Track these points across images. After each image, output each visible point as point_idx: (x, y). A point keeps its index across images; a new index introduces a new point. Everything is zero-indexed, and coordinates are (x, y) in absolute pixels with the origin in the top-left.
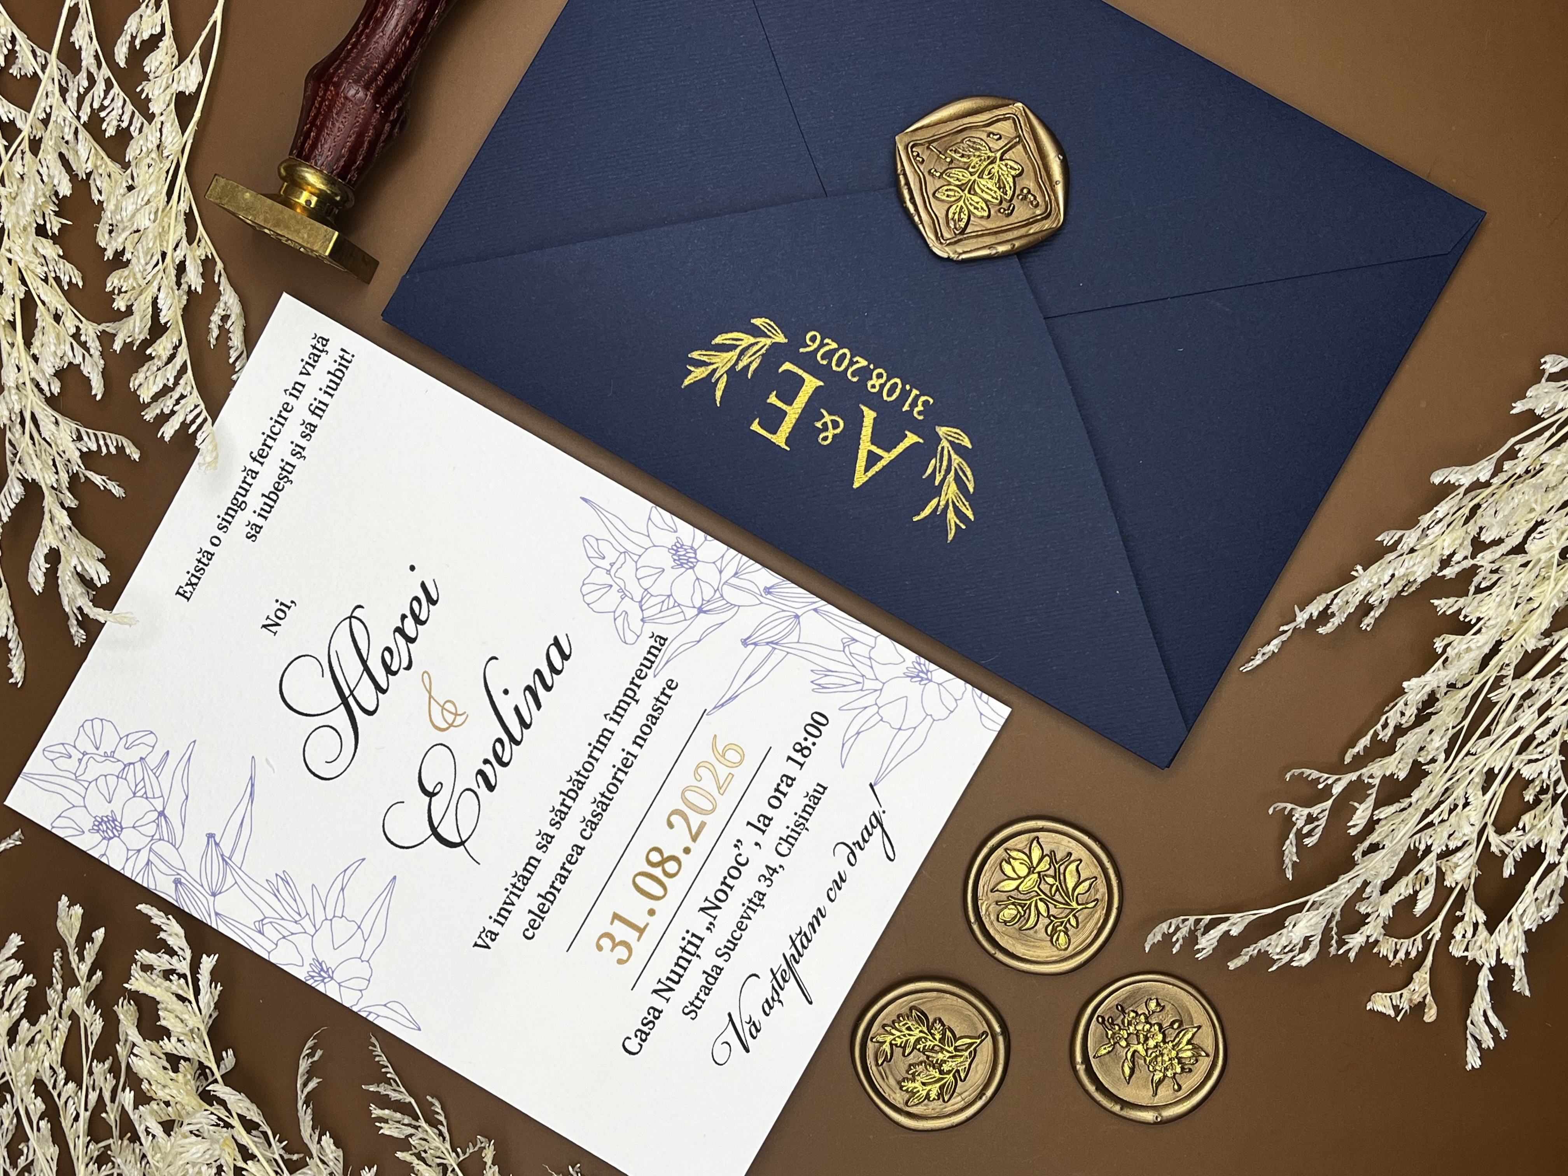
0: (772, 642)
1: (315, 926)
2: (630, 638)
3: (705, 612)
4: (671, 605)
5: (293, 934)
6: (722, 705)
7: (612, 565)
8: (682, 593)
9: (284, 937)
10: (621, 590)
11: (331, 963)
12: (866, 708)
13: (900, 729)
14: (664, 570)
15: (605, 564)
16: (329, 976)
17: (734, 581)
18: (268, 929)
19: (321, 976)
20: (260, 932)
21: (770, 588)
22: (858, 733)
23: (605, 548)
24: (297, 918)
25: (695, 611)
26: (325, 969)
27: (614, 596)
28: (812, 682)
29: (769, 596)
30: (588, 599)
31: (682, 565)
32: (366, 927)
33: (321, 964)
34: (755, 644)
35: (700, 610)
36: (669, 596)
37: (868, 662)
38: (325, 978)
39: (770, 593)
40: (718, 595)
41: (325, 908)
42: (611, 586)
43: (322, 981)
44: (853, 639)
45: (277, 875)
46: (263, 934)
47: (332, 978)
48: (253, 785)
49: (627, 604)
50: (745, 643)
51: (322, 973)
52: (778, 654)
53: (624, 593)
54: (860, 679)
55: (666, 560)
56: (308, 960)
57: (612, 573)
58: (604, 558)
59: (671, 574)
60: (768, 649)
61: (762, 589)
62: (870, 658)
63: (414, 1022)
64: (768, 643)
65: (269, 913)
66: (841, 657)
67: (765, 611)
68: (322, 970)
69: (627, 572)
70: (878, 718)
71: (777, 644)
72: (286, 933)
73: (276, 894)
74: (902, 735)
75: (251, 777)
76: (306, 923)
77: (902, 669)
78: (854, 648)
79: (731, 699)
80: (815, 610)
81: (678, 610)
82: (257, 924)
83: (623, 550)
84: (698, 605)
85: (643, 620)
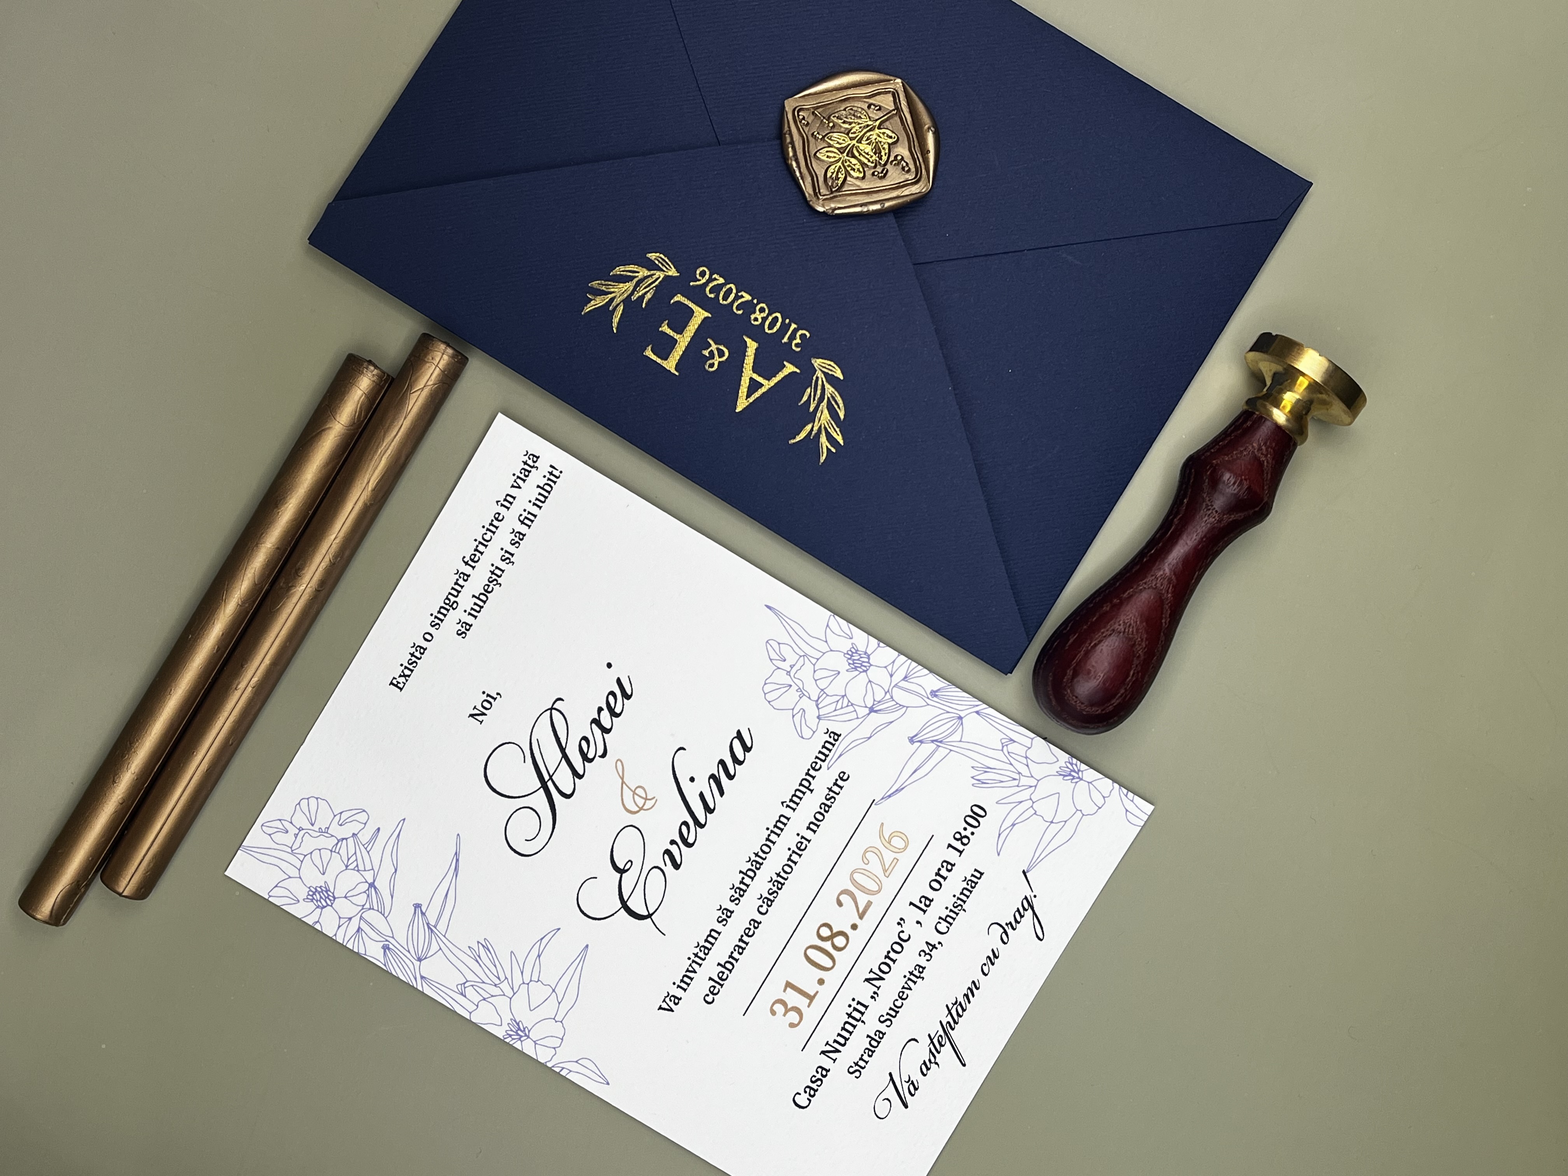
0: (936, 741)
1: (513, 989)
2: (807, 733)
3: (876, 711)
4: (845, 704)
5: (492, 996)
6: (890, 796)
7: (792, 667)
8: (856, 695)
9: (484, 999)
10: (799, 689)
11: (527, 1023)
12: (1021, 802)
13: (1052, 822)
14: (839, 673)
15: (786, 666)
16: (526, 1035)
17: (903, 684)
18: (469, 992)
19: (518, 1034)
20: (462, 994)
21: (937, 691)
22: (1013, 825)
23: (786, 651)
24: (497, 982)
25: (867, 711)
26: (522, 1028)
27: (793, 694)
28: (973, 778)
29: (935, 699)
30: (770, 697)
31: (856, 668)
32: (560, 990)
33: (518, 1024)
34: (921, 742)
35: (872, 710)
36: (843, 696)
37: (1024, 761)
38: (521, 1037)
39: (936, 696)
40: (888, 696)
41: (522, 973)
42: (791, 686)
43: (520, 1039)
44: (1011, 740)
45: (478, 942)
46: (465, 996)
47: (528, 1037)
48: (457, 860)
49: (805, 703)
50: (911, 740)
51: (519, 1032)
52: (942, 752)
53: (801, 692)
54: (1017, 777)
55: (842, 664)
56: (507, 1019)
57: (792, 675)
58: (785, 660)
59: (845, 676)
60: (933, 746)
61: (928, 693)
62: (1026, 758)
63: (603, 1076)
64: (933, 741)
65: (471, 976)
66: (1000, 755)
67: (931, 712)
68: (519, 1029)
69: (806, 674)
70: (1031, 811)
71: (941, 742)
72: (486, 995)
73: (477, 959)
74: (1054, 828)
75: (456, 853)
76: (505, 986)
77: (1056, 768)
78: (1012, 747)
79: (898, 791)
80: (977, 712)
81: (851, 709)
82: (459, 987)
83: (803, 654)
84: (869, 705)
85: (819, 717)
